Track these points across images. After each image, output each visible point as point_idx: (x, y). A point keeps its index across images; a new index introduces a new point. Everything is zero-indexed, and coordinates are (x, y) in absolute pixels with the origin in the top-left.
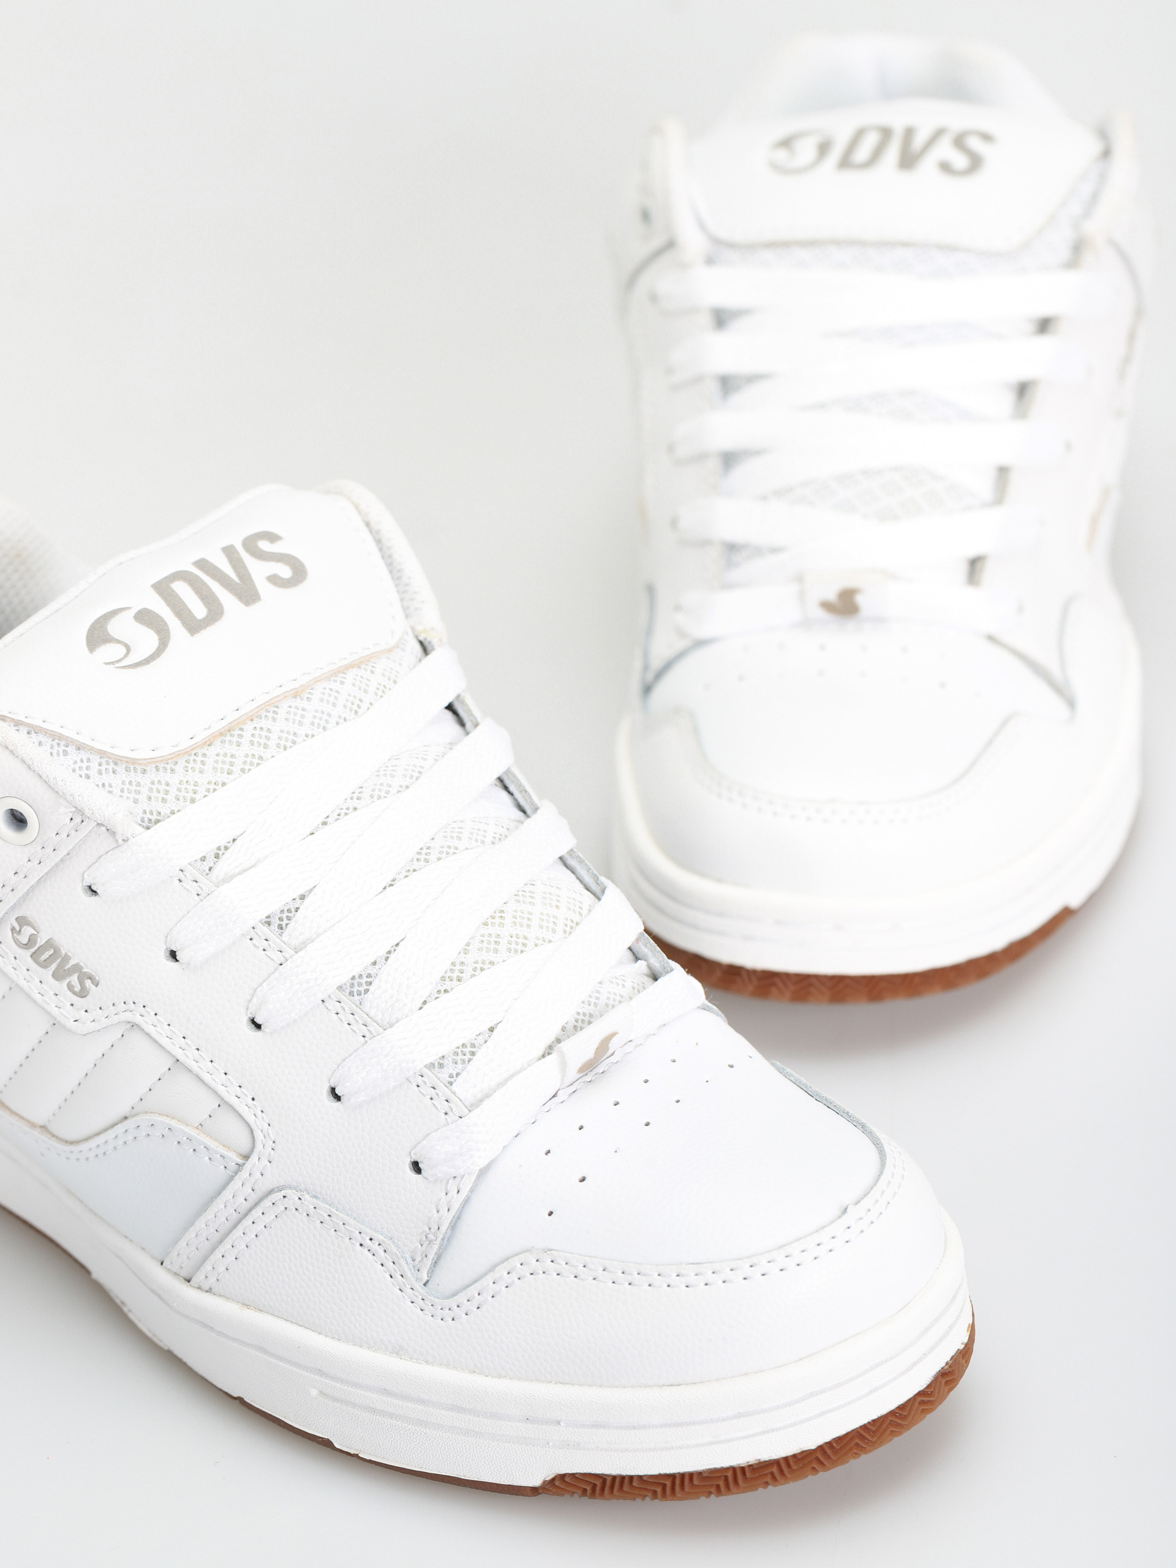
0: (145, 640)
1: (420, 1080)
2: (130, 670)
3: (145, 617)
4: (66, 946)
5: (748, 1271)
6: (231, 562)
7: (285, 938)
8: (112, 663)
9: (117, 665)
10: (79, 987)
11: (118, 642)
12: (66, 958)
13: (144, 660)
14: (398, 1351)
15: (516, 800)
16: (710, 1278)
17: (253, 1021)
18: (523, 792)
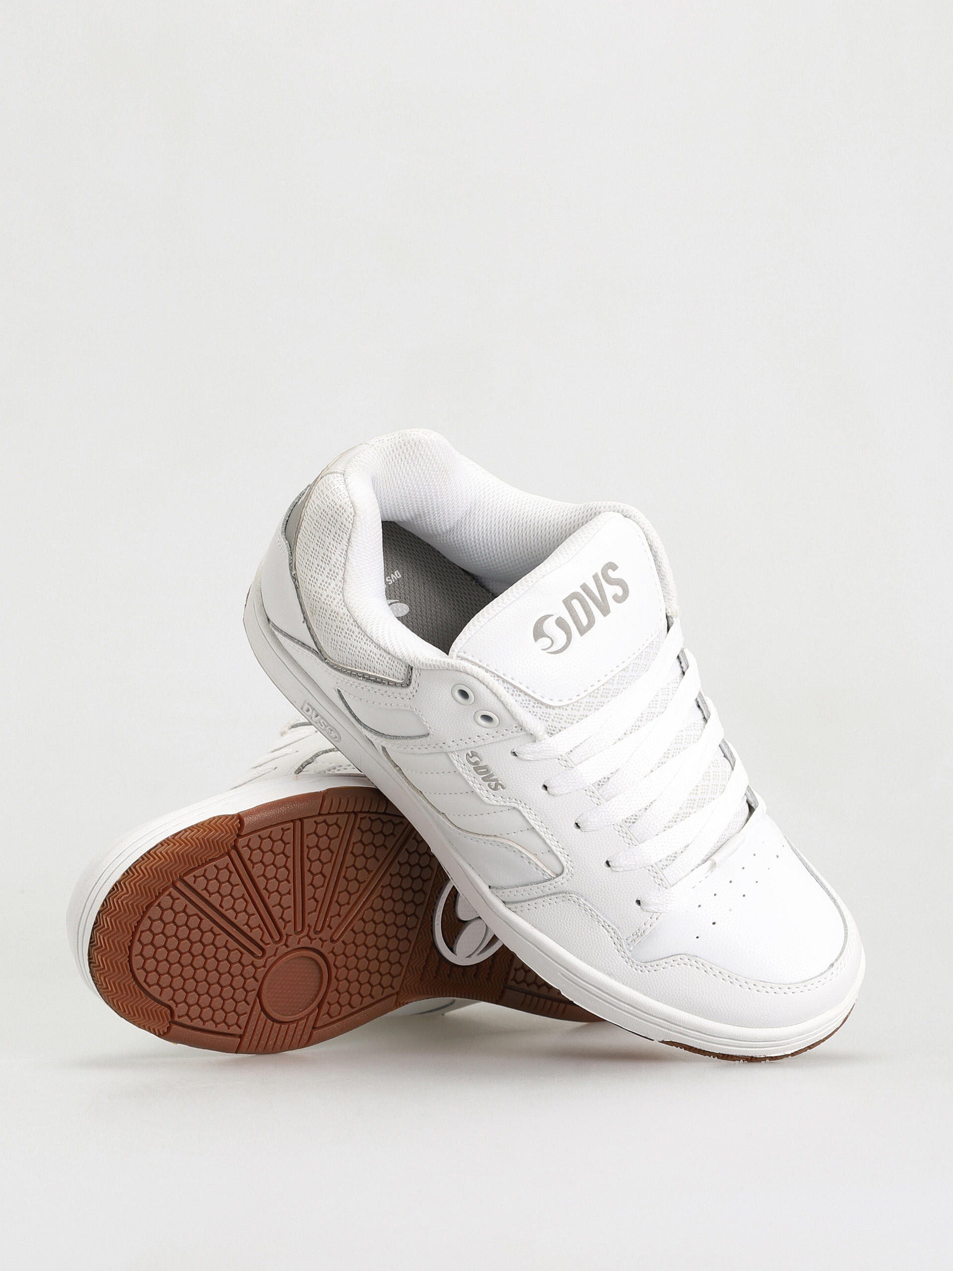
0: (560, 637)
1: (650, 868)
2: (553, 655)
3: (560, 623)
4: (494, 769)
5: (787, 990)
6: (597, 587)
7: (601, 791)
8: (545, 649)
9: (548, 651)
10: (494, 787)
11: (548, 637)
12: (492, 775)
13: (560, 650)
14: (610, 975)
15: (704, 715)
16: (769, 989)
17: (577, 824)
18: (704, 704)
